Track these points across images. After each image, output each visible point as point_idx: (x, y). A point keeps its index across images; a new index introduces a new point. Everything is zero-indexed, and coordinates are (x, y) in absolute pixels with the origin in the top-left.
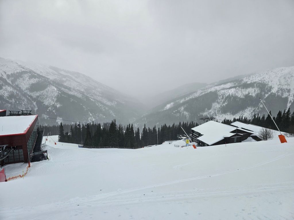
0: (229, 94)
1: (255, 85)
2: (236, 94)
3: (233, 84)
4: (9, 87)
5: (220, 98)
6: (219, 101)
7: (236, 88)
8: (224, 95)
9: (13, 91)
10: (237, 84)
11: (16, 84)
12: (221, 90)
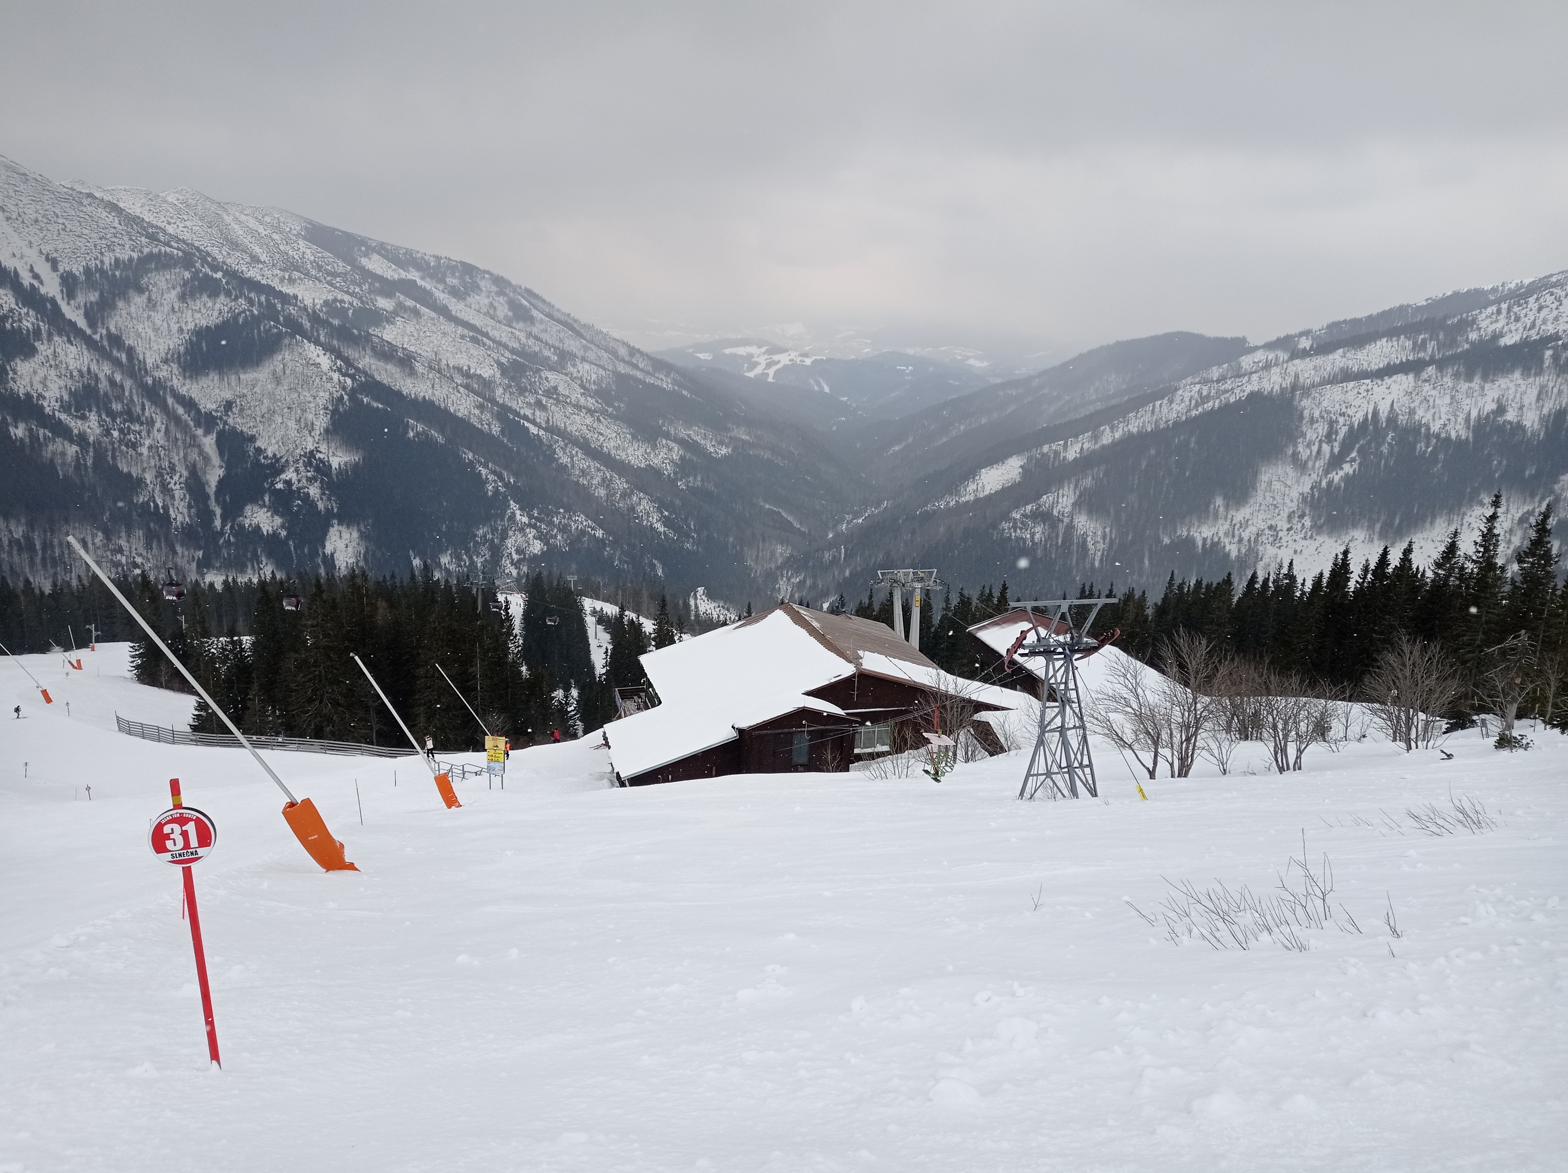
0: (1375, 413)
1: (1548, 353)
2: (1420, 413)
3: (1409, 344)
4: (73, 349)
5: (1311, 435)
6: (1304, 453)
7: (1417, 375)
8: (1343, 414)
9: (94, 367)
10: (1431, 346)
11: (113, 330)
12: (1325, 382)
